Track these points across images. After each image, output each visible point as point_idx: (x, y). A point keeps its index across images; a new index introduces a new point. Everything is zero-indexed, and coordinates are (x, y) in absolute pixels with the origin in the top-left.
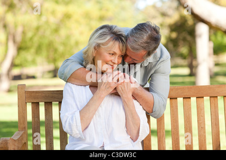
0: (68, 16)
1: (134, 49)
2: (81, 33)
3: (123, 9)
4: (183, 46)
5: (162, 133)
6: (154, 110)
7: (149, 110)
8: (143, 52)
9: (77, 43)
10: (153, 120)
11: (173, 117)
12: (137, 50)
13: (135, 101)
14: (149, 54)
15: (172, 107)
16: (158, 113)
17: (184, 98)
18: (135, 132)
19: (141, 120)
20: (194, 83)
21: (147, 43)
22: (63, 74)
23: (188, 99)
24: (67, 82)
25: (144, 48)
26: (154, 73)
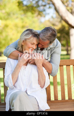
0: (6, 26)
1: (43, 39)
2: (13, 34)
3: (34, 22)
4: (63, 40)
5: (56, 84)
6: (52, 72)
7: (50, 72)
8: (47, 42)
9: (11, 39)
10: (51, 77)
11: (61, 76)
12: (45, 40)
13: (43, 68)
14: (51, 43)
15: (61, 70)
16: (54, 74)
17: (66, 66)
18: (43, 84)
19: (46, 78)
20: (69, 58)
21: (49, 37)
22: (6, 53)
23: (69, 66)
24: (8, 57)
25: (48, 39)
26: (53, 53)
